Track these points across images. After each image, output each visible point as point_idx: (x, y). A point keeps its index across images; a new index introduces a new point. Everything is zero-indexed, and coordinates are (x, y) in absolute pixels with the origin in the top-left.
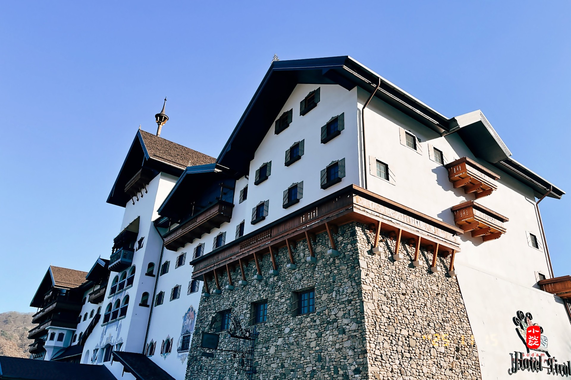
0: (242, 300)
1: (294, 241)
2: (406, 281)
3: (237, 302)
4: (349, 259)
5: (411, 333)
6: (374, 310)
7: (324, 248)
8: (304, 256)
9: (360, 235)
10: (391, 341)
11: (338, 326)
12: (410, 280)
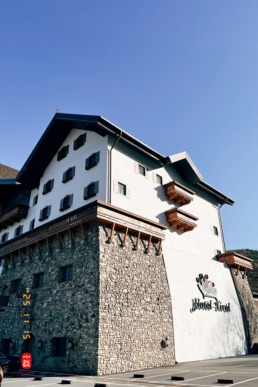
0: (28, 272)
1: (62, 235)
2: (130, 259)
3: (25, 274)
4: (94, 247)
5: (129, 291)
6: (106, 278)
7: (80, 239)
8: (68, 244)
9: (101, 231)
10: (116, 296)
11: (84, 289)
12: (132, 258)
